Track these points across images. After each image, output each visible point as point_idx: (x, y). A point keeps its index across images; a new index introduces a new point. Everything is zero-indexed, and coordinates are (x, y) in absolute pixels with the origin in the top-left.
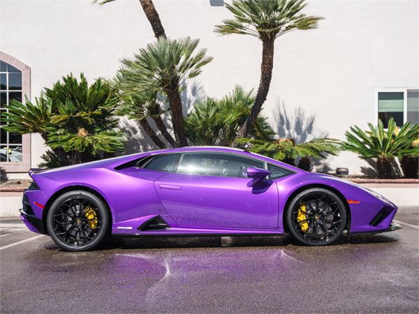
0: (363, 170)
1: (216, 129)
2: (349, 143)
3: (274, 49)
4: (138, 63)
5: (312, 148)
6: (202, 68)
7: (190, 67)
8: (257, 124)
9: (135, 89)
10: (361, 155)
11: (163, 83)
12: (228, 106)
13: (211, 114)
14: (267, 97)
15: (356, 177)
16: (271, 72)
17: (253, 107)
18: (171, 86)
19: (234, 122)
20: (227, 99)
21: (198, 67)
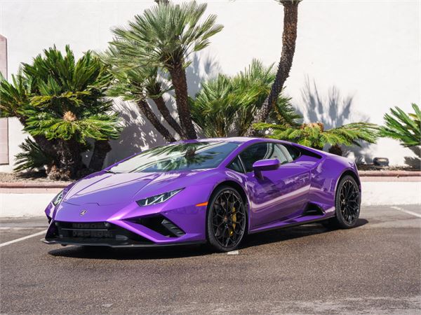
0: (408, 160)
1: (230, 113)
2: (389, 128)
3: (298, 16)
4: (132, 33)
5: (343, 134)
6: (210, 39)
7: (197, 38)
8: (277, 106)
9: (130, 64)
10: (403, 142)
11: (163, 57)
12: (244, 84)
13: (223, 94)
14: (290, 74)
15: (397, 168)
16: (294, 44)
17: (273, 86)
18: (174, 60)
19: (250, 103)
20: (243, 77)
21: (205, 37)
